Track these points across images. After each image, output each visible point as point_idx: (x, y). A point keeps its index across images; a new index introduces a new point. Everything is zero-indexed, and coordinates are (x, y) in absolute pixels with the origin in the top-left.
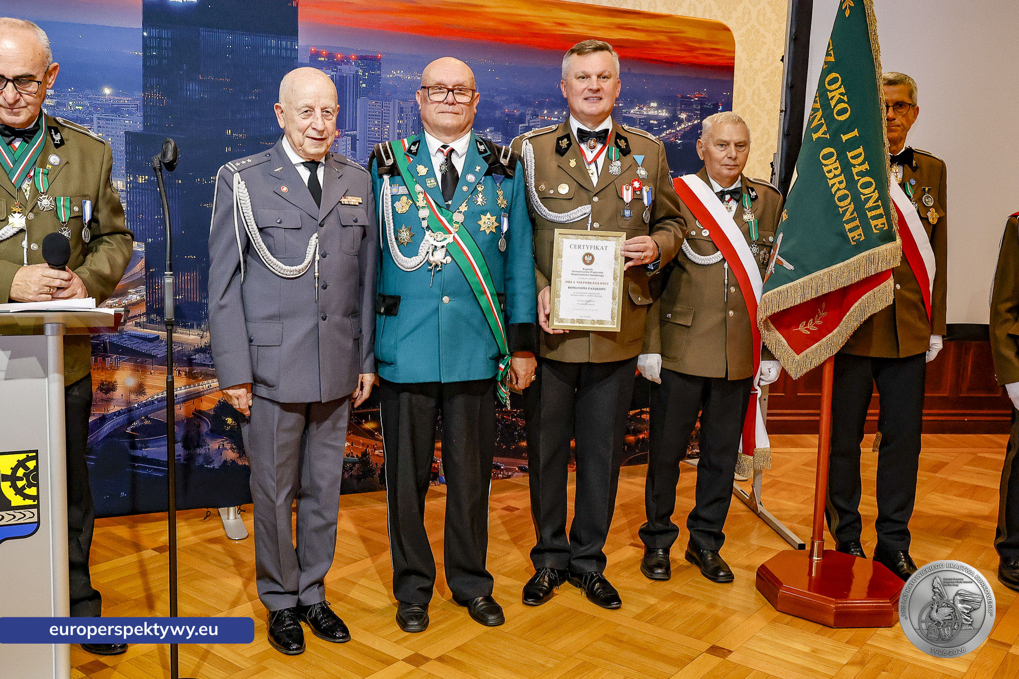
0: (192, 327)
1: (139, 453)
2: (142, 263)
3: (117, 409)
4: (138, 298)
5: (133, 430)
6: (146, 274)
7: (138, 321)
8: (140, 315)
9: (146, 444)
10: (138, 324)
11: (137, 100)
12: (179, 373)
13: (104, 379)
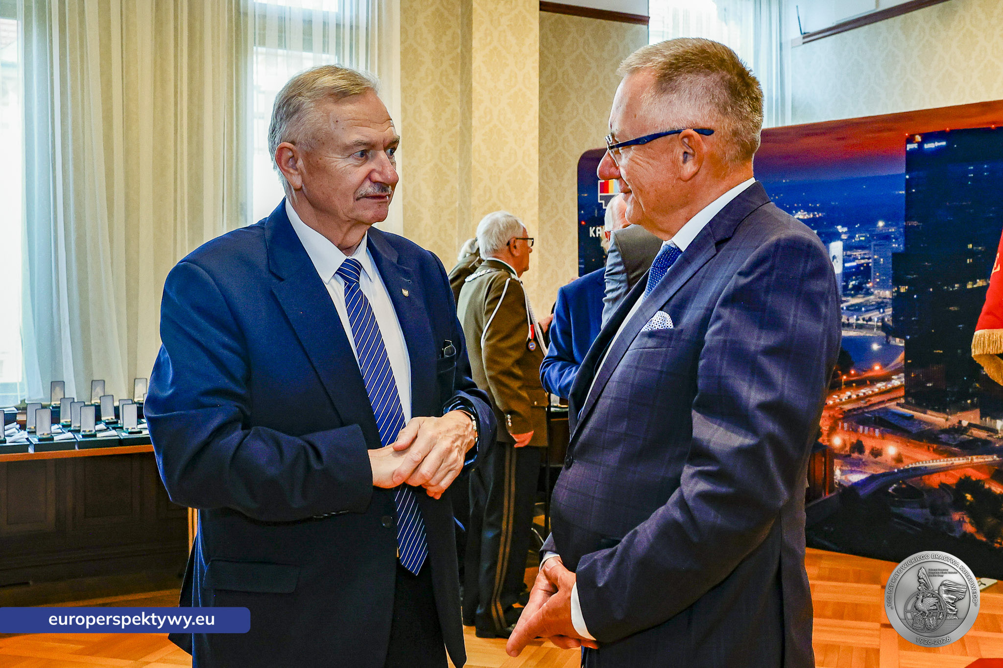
0: (938, 411)
1: (895, 510)
2: (902, 356)
3: (882, 471)
4: (899, 383)
5: (893, 490)
6: (905, 365)
7: (899, 402)
8: (900, 397)
9: (901, 504)
10: (898, 405)
11: (901, 228)
12: (929, 449)
13: (874, 446)
